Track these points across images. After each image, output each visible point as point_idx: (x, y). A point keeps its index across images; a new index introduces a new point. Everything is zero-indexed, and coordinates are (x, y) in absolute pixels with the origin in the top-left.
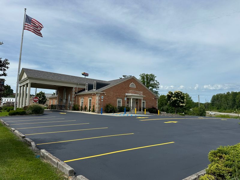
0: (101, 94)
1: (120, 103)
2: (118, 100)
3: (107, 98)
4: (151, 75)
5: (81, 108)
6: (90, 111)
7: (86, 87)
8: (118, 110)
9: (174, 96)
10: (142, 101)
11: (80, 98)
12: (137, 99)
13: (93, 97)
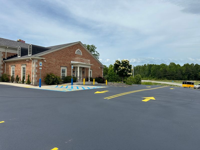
0: (39, 60)
1: (64, 72)
2: (62, 68)
3: (47, 66)
4: (92, 46)
5: (12, 79)
6: (23, 82)
7: (18, 52)
8: (63, 80)
9: (121, 65)
10: (90, 70)
11: (10, 66)
12: (84, 68)
13: (27, 64)
